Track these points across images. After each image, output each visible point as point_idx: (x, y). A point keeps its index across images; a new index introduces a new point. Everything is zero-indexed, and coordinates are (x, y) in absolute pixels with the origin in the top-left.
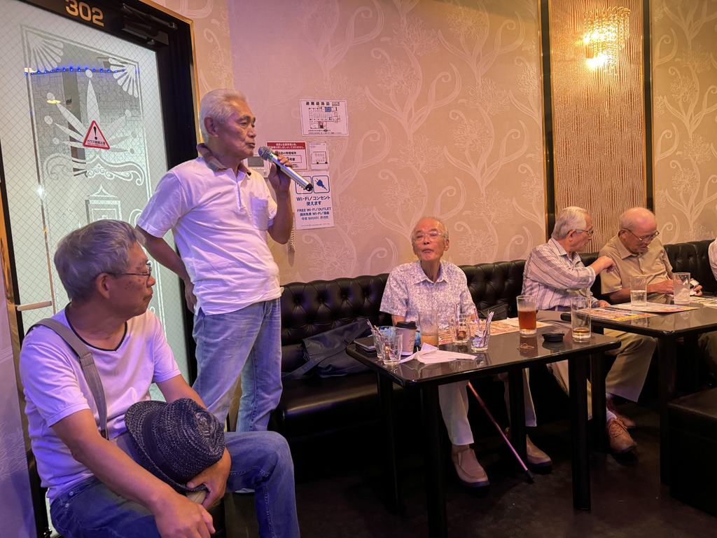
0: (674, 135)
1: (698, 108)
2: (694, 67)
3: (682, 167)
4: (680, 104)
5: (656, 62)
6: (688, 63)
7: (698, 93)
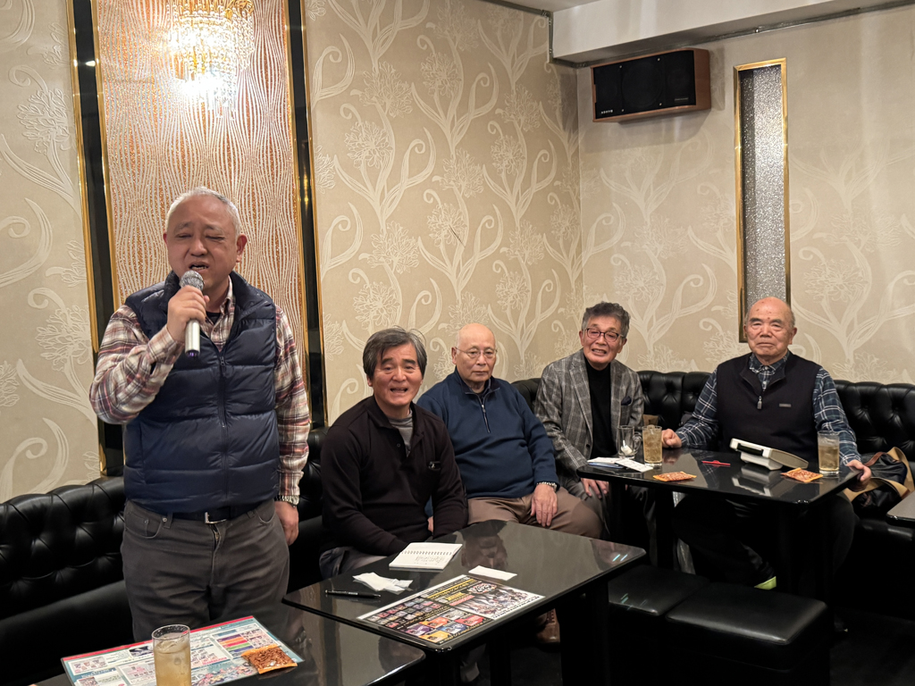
0: (354, 226)
1: (394, 178)
2: (384, 107)
3: (371, 282)
4: (362, 168)
5: (318, 93)
6: (374, 99)
7: (393, 153)
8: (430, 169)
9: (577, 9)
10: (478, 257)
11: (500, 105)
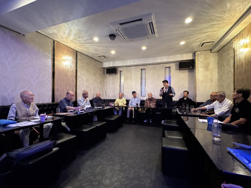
0: (81, 80)
2: (85, 69)
4: (82, 74)
5: (78, 66)
7: (86, 73)
8: (89, 76)
9: (105, 63)
10: (94, 86)
11: (97, 71)
